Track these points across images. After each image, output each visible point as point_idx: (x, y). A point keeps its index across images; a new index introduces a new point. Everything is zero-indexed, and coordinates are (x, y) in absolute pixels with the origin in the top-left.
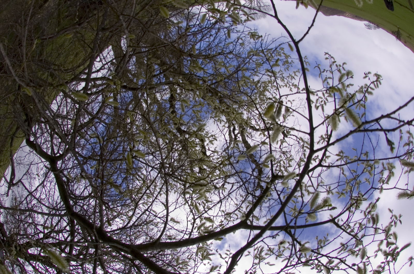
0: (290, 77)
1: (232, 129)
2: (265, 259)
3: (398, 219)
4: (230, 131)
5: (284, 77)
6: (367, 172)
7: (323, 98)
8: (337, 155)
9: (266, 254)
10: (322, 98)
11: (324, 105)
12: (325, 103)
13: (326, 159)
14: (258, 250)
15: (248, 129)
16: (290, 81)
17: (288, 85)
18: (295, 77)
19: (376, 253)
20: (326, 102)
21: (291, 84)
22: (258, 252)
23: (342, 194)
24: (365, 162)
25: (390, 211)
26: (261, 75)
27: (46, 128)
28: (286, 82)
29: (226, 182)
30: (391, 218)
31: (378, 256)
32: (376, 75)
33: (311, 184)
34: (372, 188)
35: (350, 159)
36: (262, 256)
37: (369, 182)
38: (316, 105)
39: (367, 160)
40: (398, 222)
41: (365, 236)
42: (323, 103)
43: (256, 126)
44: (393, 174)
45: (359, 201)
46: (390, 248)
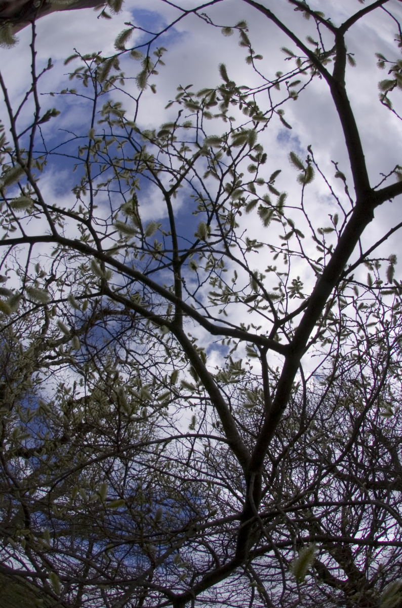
1: (50, 361)
2: (227, 287)
4: (54, 364)
6: (108, 147)
8: (78, 197)
9: (220, 287)
13: (83, 212)
14: (215, 300)
15: (46, 335)
22: (218, 300)
23: (133, 184)
25: (169, 105)
29: (126, 361)
30: (180, 103)
34: (129, 138)
35: (86, 177)
36: (224, 292)
37: (123, 143)
38: (11, 230)
39: (89, 149)
43: (42, 325)
44: (118, 105)
45: (142, 157)
46: (218, 99)
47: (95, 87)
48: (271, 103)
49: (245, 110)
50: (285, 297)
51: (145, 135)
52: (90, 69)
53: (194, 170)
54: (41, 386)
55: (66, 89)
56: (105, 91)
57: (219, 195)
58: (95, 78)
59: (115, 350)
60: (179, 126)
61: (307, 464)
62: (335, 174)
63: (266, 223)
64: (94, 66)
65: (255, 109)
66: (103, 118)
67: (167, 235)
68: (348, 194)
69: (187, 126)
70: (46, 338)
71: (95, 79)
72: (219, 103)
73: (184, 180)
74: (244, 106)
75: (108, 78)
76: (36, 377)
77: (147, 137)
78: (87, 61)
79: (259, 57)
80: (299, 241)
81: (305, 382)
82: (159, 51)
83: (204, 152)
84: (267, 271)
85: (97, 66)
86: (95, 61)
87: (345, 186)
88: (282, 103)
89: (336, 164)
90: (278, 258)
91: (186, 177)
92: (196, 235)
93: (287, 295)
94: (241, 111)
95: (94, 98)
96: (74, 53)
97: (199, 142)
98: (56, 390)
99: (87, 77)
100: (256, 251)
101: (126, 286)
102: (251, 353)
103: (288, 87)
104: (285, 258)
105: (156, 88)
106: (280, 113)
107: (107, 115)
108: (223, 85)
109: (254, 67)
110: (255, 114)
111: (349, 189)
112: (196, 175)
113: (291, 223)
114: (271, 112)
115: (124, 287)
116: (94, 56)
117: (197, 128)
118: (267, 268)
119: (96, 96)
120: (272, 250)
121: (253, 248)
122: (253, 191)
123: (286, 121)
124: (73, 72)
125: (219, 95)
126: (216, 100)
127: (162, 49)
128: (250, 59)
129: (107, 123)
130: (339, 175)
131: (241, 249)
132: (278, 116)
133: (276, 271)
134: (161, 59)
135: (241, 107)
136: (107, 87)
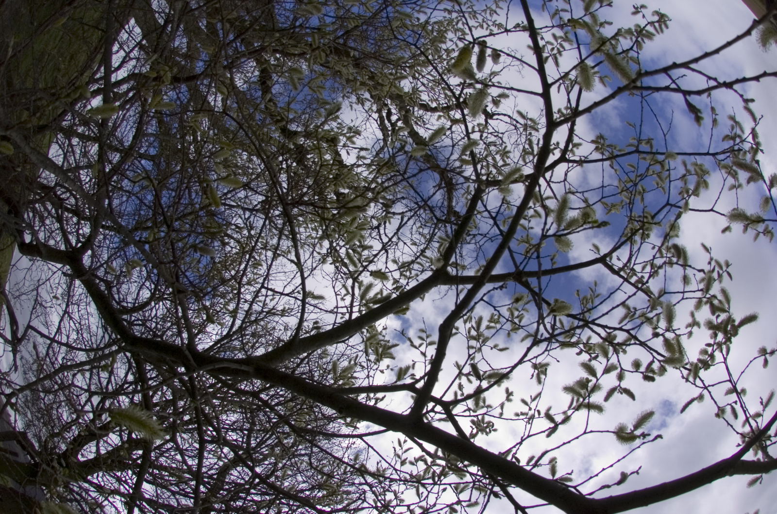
0: (488, 12)
1: (384, 115)
3: (724, 268)
4: (381, 119)
5: (475, 12)
6: (655, 176)
7: (555, 43)
8: (593, 142)
10: (552, 44)
11: (558, 55)
12: (560, 52)
13: (575, 149)
16: (489, 18)
17: (485, 26)
18: (498, 10)
19: (689, 329)
20: (561, 49)
21: (490, 23)
24: (649, 157)
25: (707, 249)
26: (429, 11)
27: (46, 209)
28: (480, 20)
30: (710, 263)
31: (693, 335)
32: (657, 13)
33: (552, 195)
34: (668, 204)
35: (620, 151)
39: (651, 153)
40: (725, 275)
41: (665, 293)
42: (555, 51)
44: (706, 185)
45: (647, 225)
46: (718, 316)
47: (723, 152)
48: (713, 385)
49: (704, 352)
50: (472, 414)
51: (674, 227)
52: (743, 141)
53: (634, 294)
54: (354, 106)
55: (717, 112)
56: (719, 165)
57: (603, 327)
58: (734, 150)
59: (403, 198)
60: (685, 269)
61: (246, 432)
62: (626, 472)
63: (568, 389)
64: (747, 146)
65: (706, 365)
66: (689, 167)
67: (552, 260)
68: (600, 489)
69: (686, 280)
70: (413, 109)
71: (731, 150)
72: (713, 318)
73: (622, 280)
74: (710, 350)
75: (734, 168)
76: (366, 99)
77: (671, 230)
78: (751, 135)
79: (766, 362)
80: (544, 432)
81: (360, 436)
82: (769, 232)
83: (654, 303)
84: (507, 390)
85: (747, 149)
86: (752, 147)
87: (610, 484)
88: (712, 398)
89: (637, 472)
90: (523, 405)
91: (625, 283)
92: (556, 301)
93: (474, 416)
94: (703, 347)
95: (710, 152)
96: (758, 116)
97: (666, 295)
98: (352, 125)
99: (733, 139)
100: (533, 376)
101: (487, 210)
102: (403, 372)
103: (730, 405)
104: (522, 414)
105: (727, 233)
106: (701, 397)
107: (693, 172)
108: (734, 321)
109: (755, 358)
110: (700, 365)
111: (606, 489)
112: (630, 297)
113: (566, 419)
114: (702, 386)
115: (485, 206)
116: (758, 144)
117: (683, 292)
118: (510, 391)
119: (714, 155)
120: (533, 397)
121: (536, 371)
122: (607, 370)
123: (690, 406)
124: (737, 119)
125: (723, 316)
126: (717, 314)
127: (772, 235)
128: (763, 352)
129: (684, 172)
130: (624, 477)
131: (536, 357)
132: (696, 395)
133: (506, 402)
134: (761, 235)
135: (709, 345)
136: (725, 167)
